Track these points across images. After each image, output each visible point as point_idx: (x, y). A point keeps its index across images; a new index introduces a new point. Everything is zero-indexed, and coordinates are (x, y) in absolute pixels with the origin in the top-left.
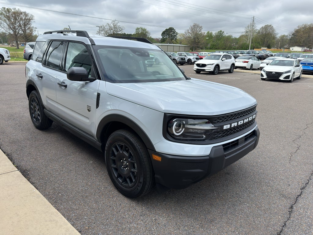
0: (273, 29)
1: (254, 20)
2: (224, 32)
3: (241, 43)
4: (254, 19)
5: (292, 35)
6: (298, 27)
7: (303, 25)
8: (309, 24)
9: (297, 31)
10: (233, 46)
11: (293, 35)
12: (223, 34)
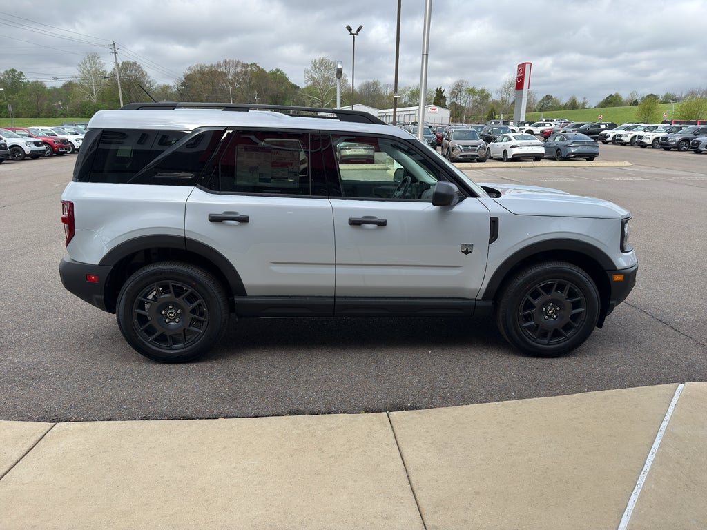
0: (142, 70)
1: (117, 51)
2: (21, 73)
3: (78, 100)
4: (114, 48)
5: (182, 86)
6: (190, 69)
7: (197, 66)
8: (207, 65)
9: (189, 78)
10: (59, 109)
11: (183, 84)
12: (22, 77)
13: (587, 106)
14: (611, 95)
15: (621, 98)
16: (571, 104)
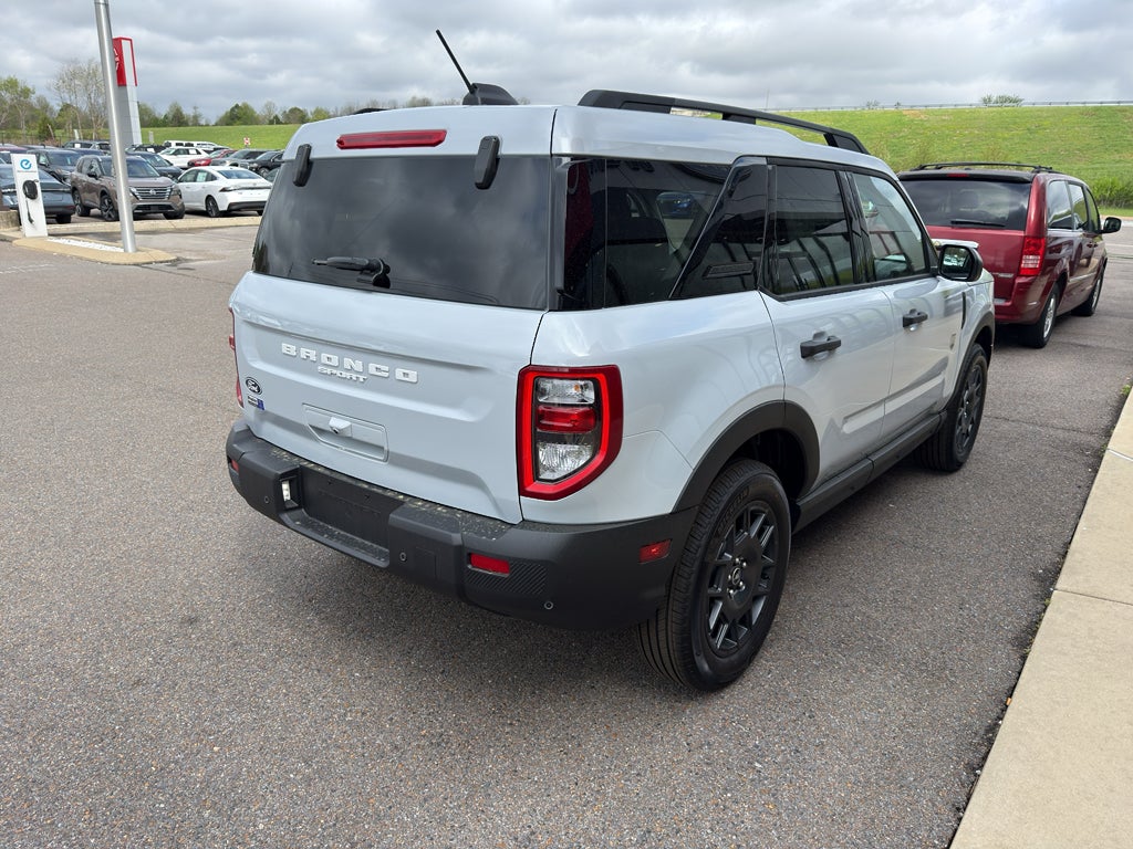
13: (203, 122)
14: (237, 106)
15: (252, 111)
16: (174, 116)
